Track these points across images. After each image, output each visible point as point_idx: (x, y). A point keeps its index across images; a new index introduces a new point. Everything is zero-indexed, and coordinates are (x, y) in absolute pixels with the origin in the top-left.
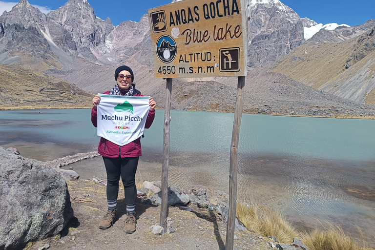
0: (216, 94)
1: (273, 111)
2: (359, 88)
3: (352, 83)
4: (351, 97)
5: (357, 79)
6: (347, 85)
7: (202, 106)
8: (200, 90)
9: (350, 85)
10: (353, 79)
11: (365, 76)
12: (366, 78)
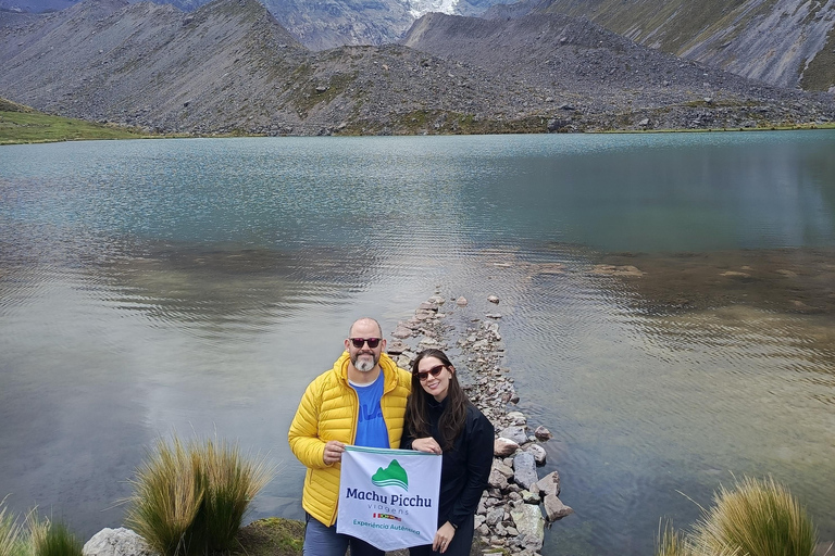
0: (411, 82)
1: (589, 123)
2: (785, 49)
3: (764, 37)
4: (763, 75)
5: (778, 25)
6: (752, 42)
7: (376, 122)
8: (363, 74)
9: (759, 41)
10: (767, 26)
11: (797, 17)
12: (801, 22)
